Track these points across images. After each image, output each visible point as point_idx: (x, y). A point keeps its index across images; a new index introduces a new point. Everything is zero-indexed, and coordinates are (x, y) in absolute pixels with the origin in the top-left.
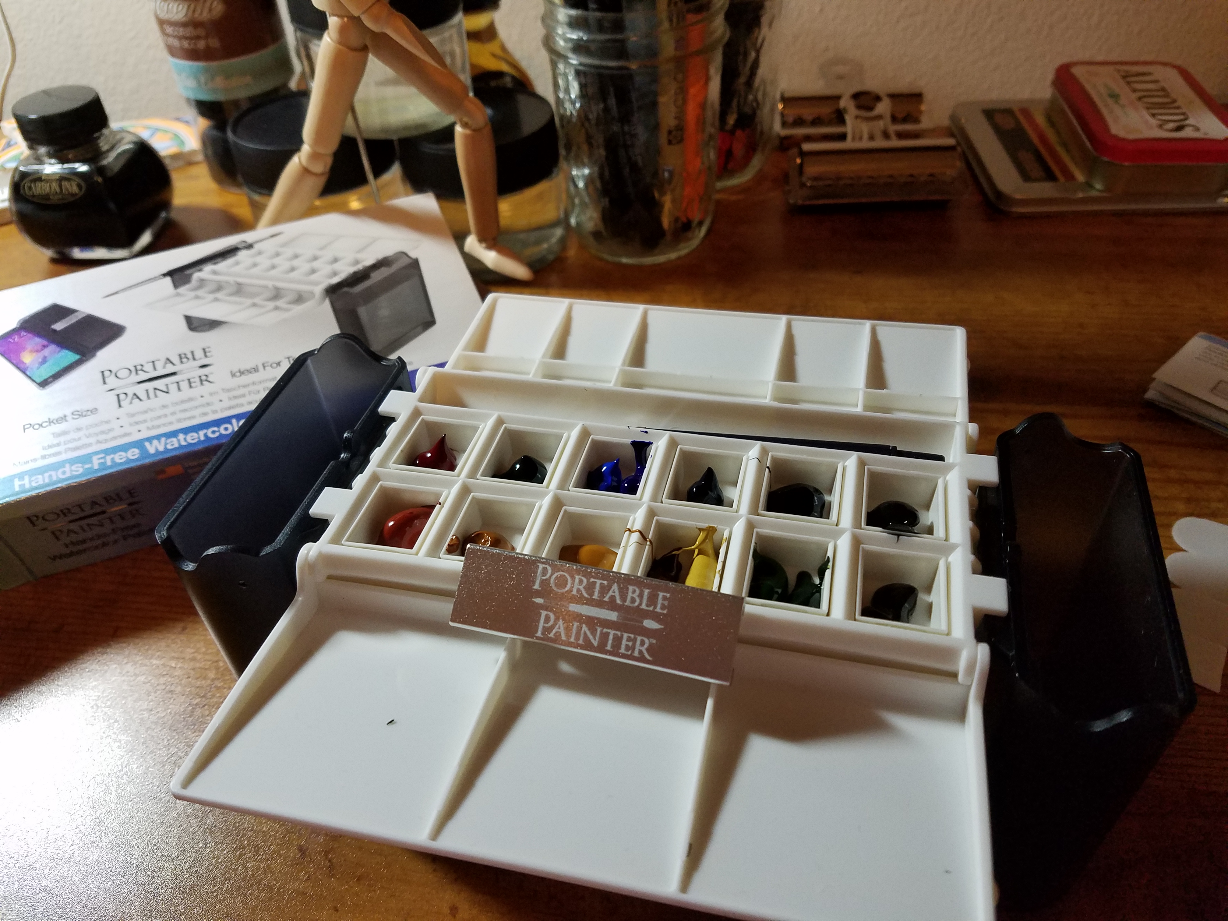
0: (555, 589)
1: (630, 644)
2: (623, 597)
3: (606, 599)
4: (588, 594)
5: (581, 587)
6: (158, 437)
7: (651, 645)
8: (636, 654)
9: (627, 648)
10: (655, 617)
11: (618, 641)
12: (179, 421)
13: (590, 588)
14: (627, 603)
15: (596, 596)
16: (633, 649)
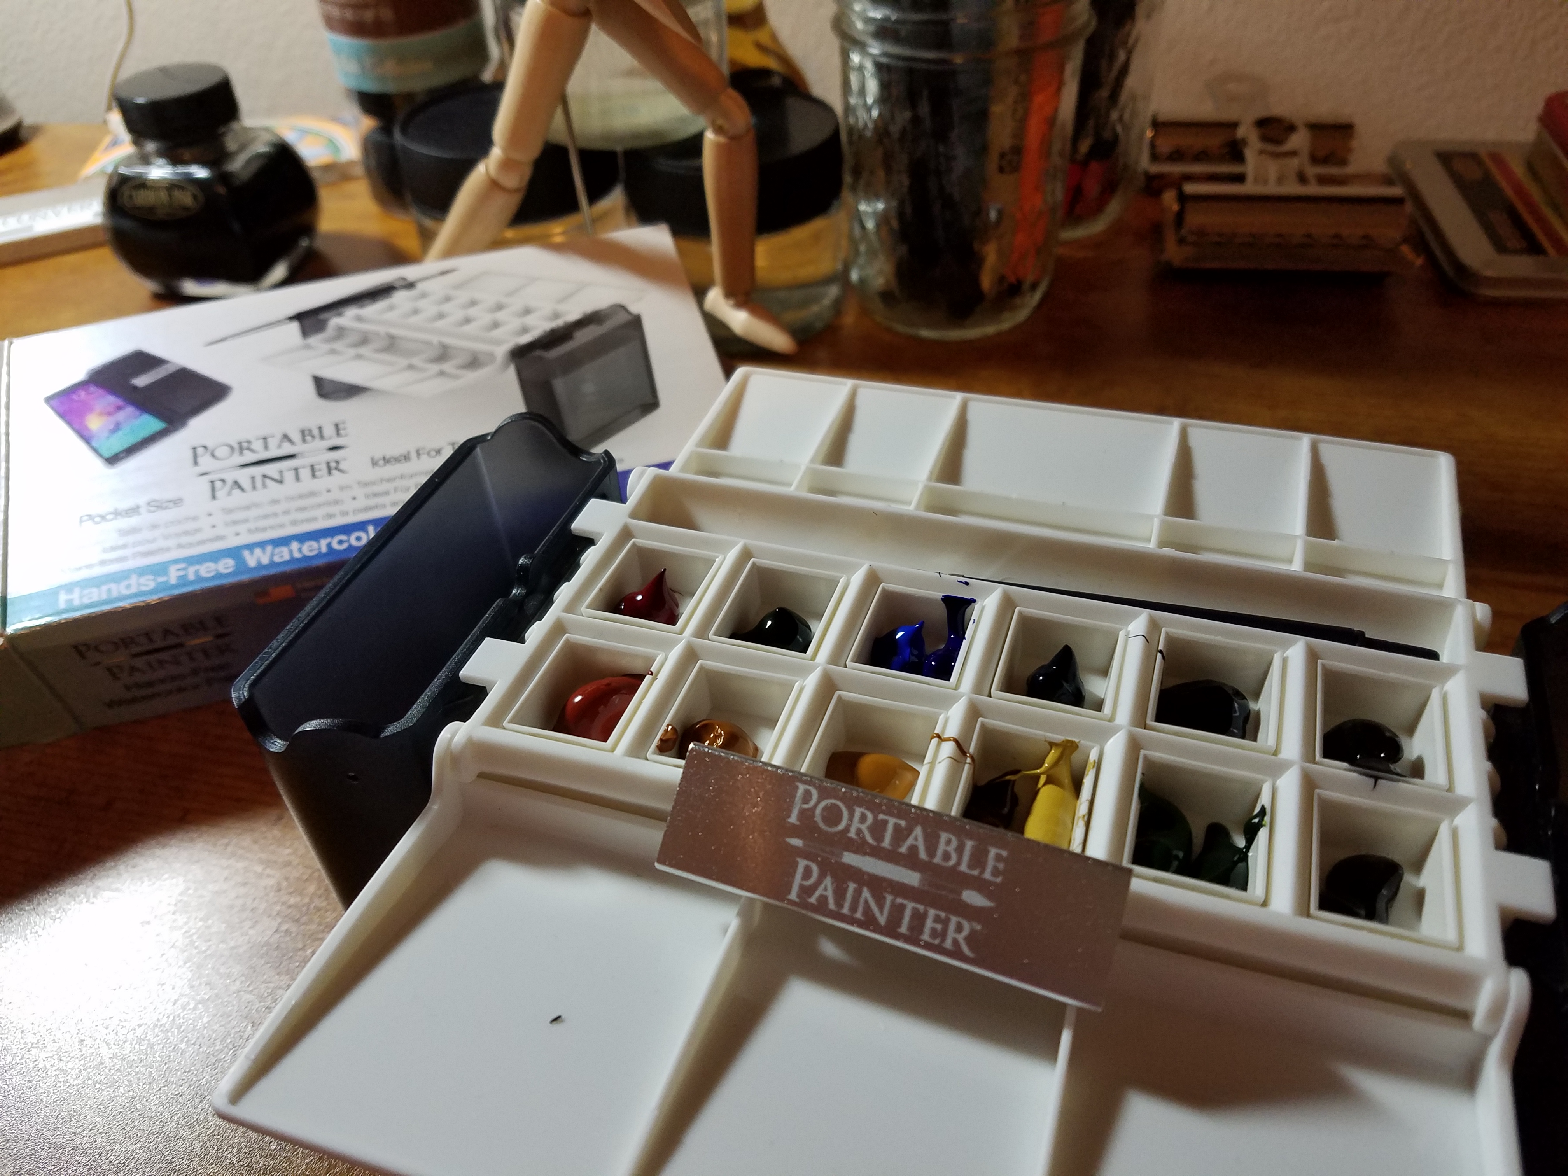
0: (821, 825)
1: (939, 927)
2: (931, 849)
3: (903, 850)
4: (875, 839)
5: (864, 827)
6: (262, 545)
7: (973, 932)
8: (948, 944)
9: (934, 933)
10: (980, 886)
11: (919, 919)
12: (294, 523)
13: (878, 829)
14: (938, 860)
15: (886, 843)
16: (943, 935)
